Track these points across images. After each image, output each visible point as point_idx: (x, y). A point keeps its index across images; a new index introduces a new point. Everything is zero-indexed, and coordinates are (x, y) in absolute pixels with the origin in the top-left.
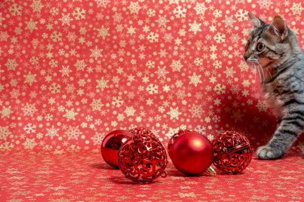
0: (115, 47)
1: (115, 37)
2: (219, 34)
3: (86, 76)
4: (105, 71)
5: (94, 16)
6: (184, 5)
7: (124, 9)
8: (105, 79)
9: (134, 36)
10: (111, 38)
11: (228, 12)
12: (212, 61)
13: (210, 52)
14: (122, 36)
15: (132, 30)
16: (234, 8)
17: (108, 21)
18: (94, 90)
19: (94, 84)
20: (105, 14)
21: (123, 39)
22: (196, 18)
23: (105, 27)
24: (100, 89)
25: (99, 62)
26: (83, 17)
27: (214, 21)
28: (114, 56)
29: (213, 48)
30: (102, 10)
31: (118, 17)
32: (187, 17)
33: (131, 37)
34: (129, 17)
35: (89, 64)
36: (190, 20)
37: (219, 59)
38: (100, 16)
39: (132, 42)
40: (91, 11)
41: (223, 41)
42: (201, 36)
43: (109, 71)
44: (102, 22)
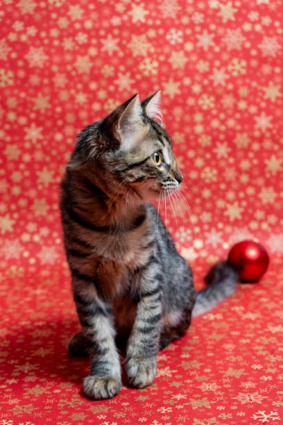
0: (60, 123)
1: (59, 110)
2: (205, 96)
3: (22, 166)
4: (48, 159)
5: (26, 80)
6: (155, 56)
7: (69, 68)
8: (49, 169)
9: (86, 106)
10: (53, 110)
11: (217, 63)
12: (197, 136)
13: (193, 124)
14: (69, 106)
15: (81, 98)
16: (225, 57)
17: (46, 85)
18: (34, 186)
19: (34, 178)
20: (42, 75)
21: (70, 112)
22: (172, 74)
23: (44, 95)
24: (42, 184)
25: (39, 146)
26: (11, 82)
27: (198, 78)
28: (59, 137)
29: (198, 117)
30: (38, 71)
31: (60, 80)
32: (160, 74)
33: (81, 108)
34: (76, 79)
35: (24, 150)
36: (163, 78)
37: (207, 133)
38: (35, 80)
39: (83, 115)
40: (21, 74)
41: (212, 105)
42: (180, 101)
43: (53, 158)
44: (38, 88)
